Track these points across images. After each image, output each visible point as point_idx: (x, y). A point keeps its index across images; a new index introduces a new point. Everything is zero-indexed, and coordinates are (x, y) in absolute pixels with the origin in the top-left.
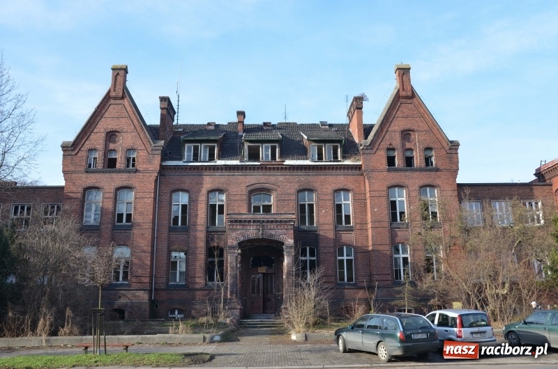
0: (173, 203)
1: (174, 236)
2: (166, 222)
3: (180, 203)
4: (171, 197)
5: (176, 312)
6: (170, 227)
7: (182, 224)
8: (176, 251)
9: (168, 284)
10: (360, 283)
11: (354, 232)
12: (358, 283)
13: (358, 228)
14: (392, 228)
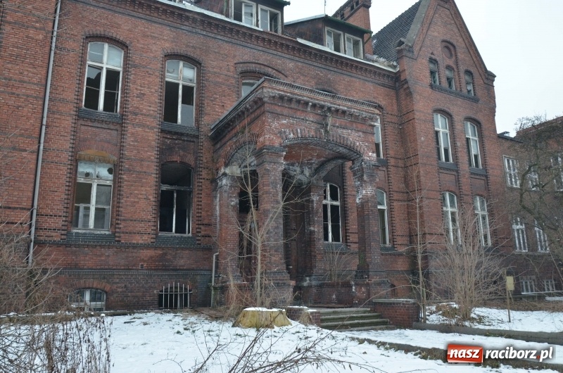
0: (89, 63)
1: (87, 131)
2: (71, 96)
3: (105, 66)
4: (84, 47)
5: (87, 297)
6: (79, 109)
7: (105, 109)
8: (91, 161)
9: (69, 234)
10: (399, 246)
11: (387, 168)
12: (396, 246)
13: (393, 164)
14: (441, 168)
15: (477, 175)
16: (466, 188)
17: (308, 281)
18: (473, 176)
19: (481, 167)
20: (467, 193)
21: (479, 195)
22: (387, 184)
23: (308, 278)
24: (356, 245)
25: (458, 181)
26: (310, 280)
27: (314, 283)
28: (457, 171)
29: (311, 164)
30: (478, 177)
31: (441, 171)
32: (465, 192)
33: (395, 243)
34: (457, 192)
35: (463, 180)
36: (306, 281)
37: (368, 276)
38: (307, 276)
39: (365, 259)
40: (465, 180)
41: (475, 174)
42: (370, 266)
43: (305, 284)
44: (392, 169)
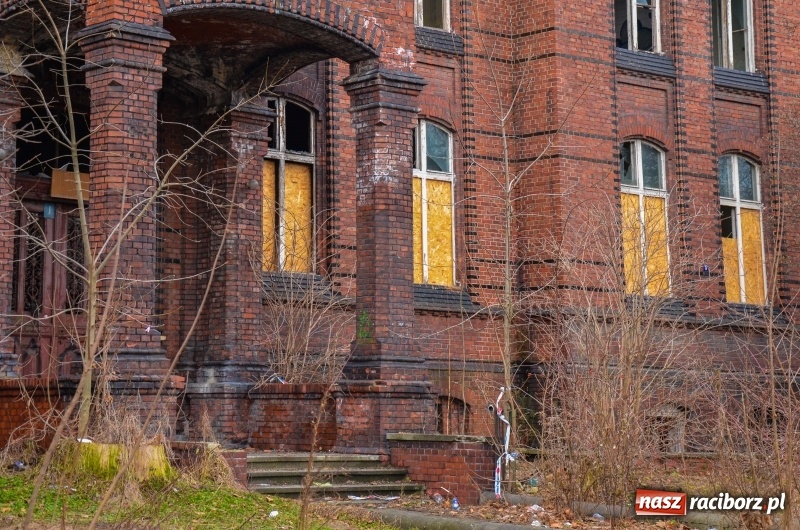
10: (484, 292)
11: (462, 62)
12: (474, 290)
13: (478, 50)
14: (622, 70)
15: (736, 90)
16: (696, 132)
17: (212, 380)
18: (722, 95)
19: (751, 68)
20: (699, 146)
21: (736, 152)
22: (459, 110)
23: (211, 372)
24: (352, 255)
25: (673, 107)
26: (219, 377)
27: (229, 385)
28: (672, 79)
29: (235, 53)
30: (738, 98)
31: (622, 78)
32: (692, 144)
33: (474, 282)
34: (668, 142)
35: (689, 107)
36: (205, 378)
37: (378, 371)
38: (208, 366)
39: (372, 329)
40: (695, 107)
41: (728, 89)
42: (385, 348)
43: (204, 388)
44: (475, 66)
